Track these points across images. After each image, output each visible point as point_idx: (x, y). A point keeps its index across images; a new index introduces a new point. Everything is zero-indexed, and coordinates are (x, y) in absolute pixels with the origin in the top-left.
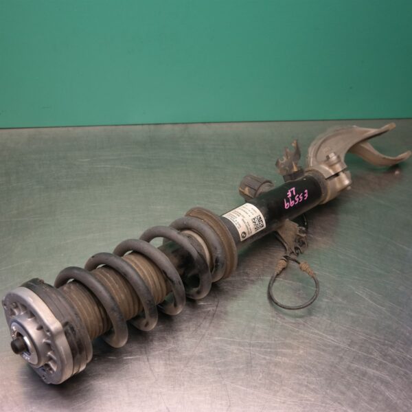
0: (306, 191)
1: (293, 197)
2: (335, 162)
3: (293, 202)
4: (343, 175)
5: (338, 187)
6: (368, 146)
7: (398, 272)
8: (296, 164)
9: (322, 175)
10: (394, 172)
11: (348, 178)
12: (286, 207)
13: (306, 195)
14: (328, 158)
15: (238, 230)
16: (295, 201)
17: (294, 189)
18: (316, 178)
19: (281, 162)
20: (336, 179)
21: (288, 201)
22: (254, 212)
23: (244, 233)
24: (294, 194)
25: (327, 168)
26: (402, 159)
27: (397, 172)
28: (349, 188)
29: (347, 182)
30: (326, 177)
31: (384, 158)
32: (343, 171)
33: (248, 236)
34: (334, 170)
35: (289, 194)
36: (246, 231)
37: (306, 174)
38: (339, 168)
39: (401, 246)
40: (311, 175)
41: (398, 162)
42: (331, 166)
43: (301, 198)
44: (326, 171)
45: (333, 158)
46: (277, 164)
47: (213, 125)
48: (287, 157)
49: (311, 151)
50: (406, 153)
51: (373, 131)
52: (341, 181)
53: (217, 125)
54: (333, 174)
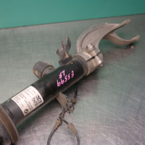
0: (73, 72)
1: (63, 78)
2: (92, 50)
3: (63, 80)
4: (97, 58)
5: (95, 65)
6: (114, 35)
7: (134, 119)
8: (68, 53)
9: (83, 59)
10: (130, 47)
11: (101, 59)
12: (58, 85)
13: (73, 75)
14: (87, 47)
15: (21, 109)
16: (65, 80)
17: (64, 72)
18: (79, 62)
19: (60, 51)
20: (93, 60)
21: (59, 81)
22: (34, 93)
23: (27, 110)
24: (64, 75)
25: (87, 54)
26: (134, 40)
27: (132, 47)
28: (102, 65)
29: (100, 62)
30: (86, 60)
31: (124, 41)
32: (97, 55)
33: (29, 111)
34: (91, 55)
35: (61, 76)
36: (28, 108)
37: (73, 59)
38: (94, 53)
39: (135, 99)
40: (77, 60)
41: (132, 43)
42: (89, 52)
43: (69, 77)
44: (86, 56)
45: (91, 47)
46: (58, 52)
47: (29, 27)
48: (64, 48)
49: (78, 42)
50: (137, 37)
51: (117, 25)
52: (96, 62)
53: (31, 27)
54: (91, 57)
